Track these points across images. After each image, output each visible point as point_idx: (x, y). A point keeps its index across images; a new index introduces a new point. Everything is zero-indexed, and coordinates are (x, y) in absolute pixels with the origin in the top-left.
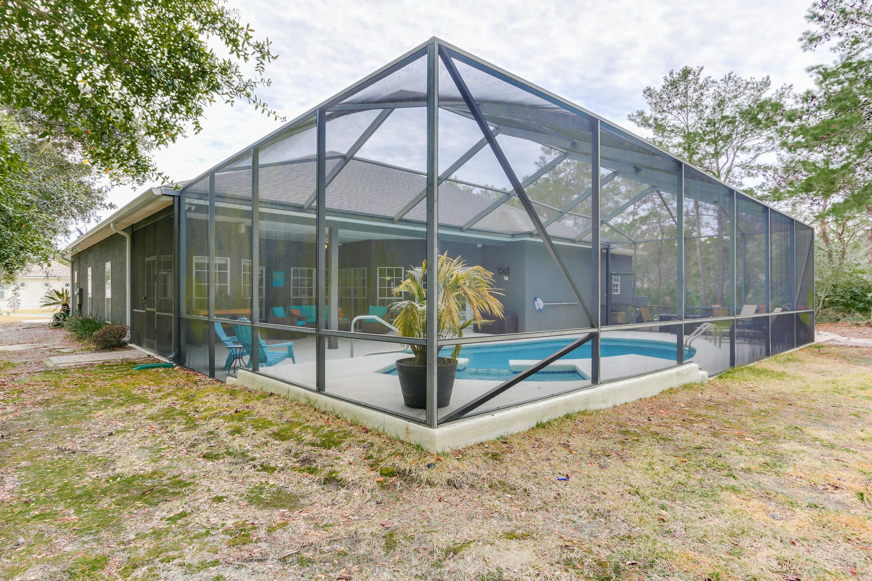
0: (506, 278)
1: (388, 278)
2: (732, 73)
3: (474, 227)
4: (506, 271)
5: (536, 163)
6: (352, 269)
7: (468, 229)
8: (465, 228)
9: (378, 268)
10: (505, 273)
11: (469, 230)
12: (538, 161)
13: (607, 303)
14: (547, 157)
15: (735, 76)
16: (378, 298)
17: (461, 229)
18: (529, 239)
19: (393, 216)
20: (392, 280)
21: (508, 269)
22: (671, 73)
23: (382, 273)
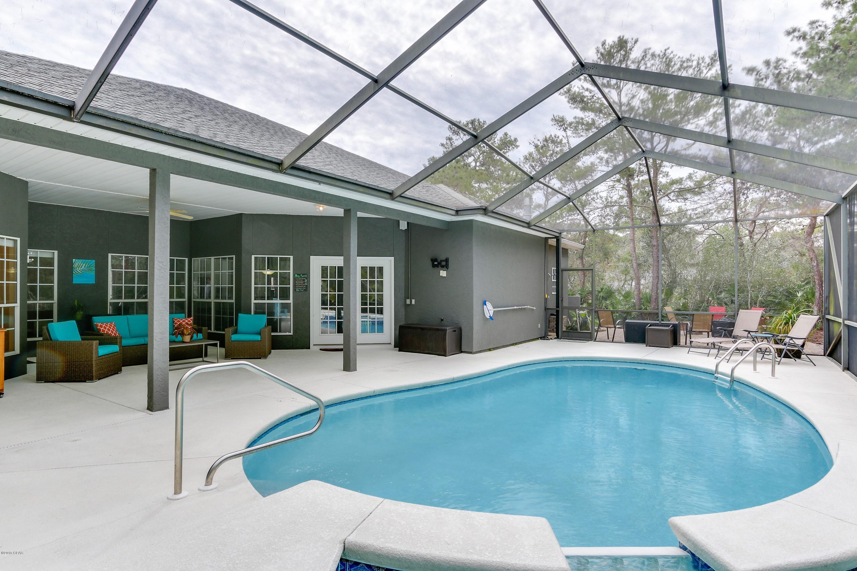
0: (443, 273)
1: (269, 272)
2: (668, 48)
3: (408, 194)
4: (444, 263)
5: (442, 145)
6: (213, 258)
7: (400, 196)
8: (398, 193)
9: (253, 257)
10: (443, 267)
11: (402, 198)
12: (444, 142)
13: (558, 306)
14: (454, 137)
15: (672, 52)
16: (253, 301)
17: (391, 195)
18: (480, 218)
19: (282, 158)
20: (275, 275)
21: (447, 260)
22: (604, 44)
23: (260, 265)
